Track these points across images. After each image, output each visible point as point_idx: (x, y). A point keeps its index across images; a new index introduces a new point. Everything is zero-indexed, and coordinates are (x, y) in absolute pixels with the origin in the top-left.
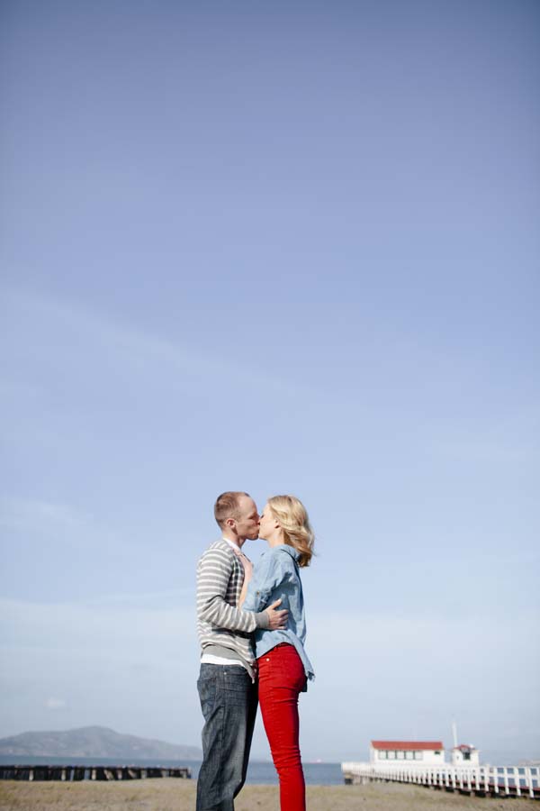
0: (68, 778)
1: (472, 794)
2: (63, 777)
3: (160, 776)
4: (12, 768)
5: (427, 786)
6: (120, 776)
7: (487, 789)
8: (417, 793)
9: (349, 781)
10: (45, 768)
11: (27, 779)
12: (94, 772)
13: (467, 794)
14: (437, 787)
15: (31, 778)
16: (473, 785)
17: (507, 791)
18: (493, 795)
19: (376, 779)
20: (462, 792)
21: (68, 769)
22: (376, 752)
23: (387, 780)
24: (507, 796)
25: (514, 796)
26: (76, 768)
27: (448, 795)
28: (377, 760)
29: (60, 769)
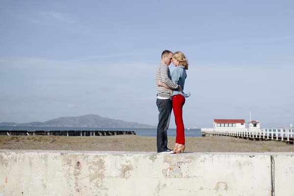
0: (83, 135)
1: (254, 139)
2: (81, 135)
3: (123, 134)
4: (59, 132)
5: (236, 137)
6: (105, 134)
7: (260, 137)
8: (232, 139)
9: (204, 136)
10: (73, 132)
11: (66, 135)
12: (94, 133)
13: (253, 139)
14: (240, 137)
15: (68, 135)
16: (255, 136)
17: (268, 138)
18: (262, 139)
19: (215, 134)
20: (250, 139)
21: (83, 132)
22: (216, 124)
23: (220, 135)
24: (268, 140)
25: (270, 140)
26: (86, 132)
27: (245, 140)
28: (216, 127)
29: (79, 132)
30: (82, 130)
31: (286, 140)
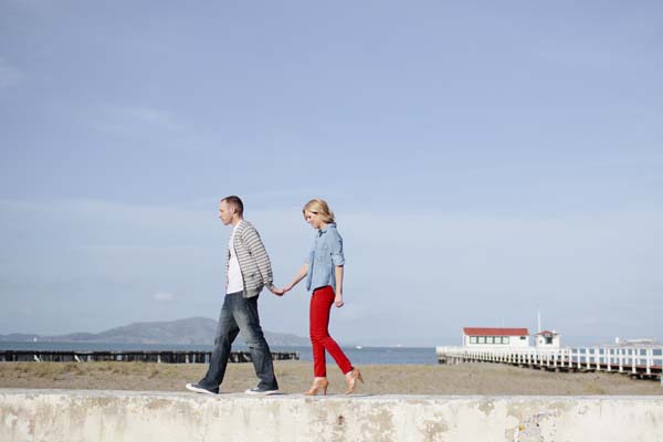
0: (191, 361)
1: (557, 370)
2: (187, 360)
4: (142, 354)
5: (516, 365)
6: (236, 360)
7: (570, 365)
8: (509, 370)
9: (442, 362)
10: (171, 354)
11: (156, 361)
13: (553, 370)
14: (526, 366)
15: (159, 361)
16: (559, 363)
17: (588, 367)
18: (575, 370)
19: (469, 360)
20: (547, 369)
21: (191, 354)
22: (468, 337)
23: (479, 361)
24: (587, 371)
25: (593, 371)
26: (197, 354)
27: (536, 371)
28: (468, 345)
29: (184, 354)
30: (187, 351)
31: (629, 372)
